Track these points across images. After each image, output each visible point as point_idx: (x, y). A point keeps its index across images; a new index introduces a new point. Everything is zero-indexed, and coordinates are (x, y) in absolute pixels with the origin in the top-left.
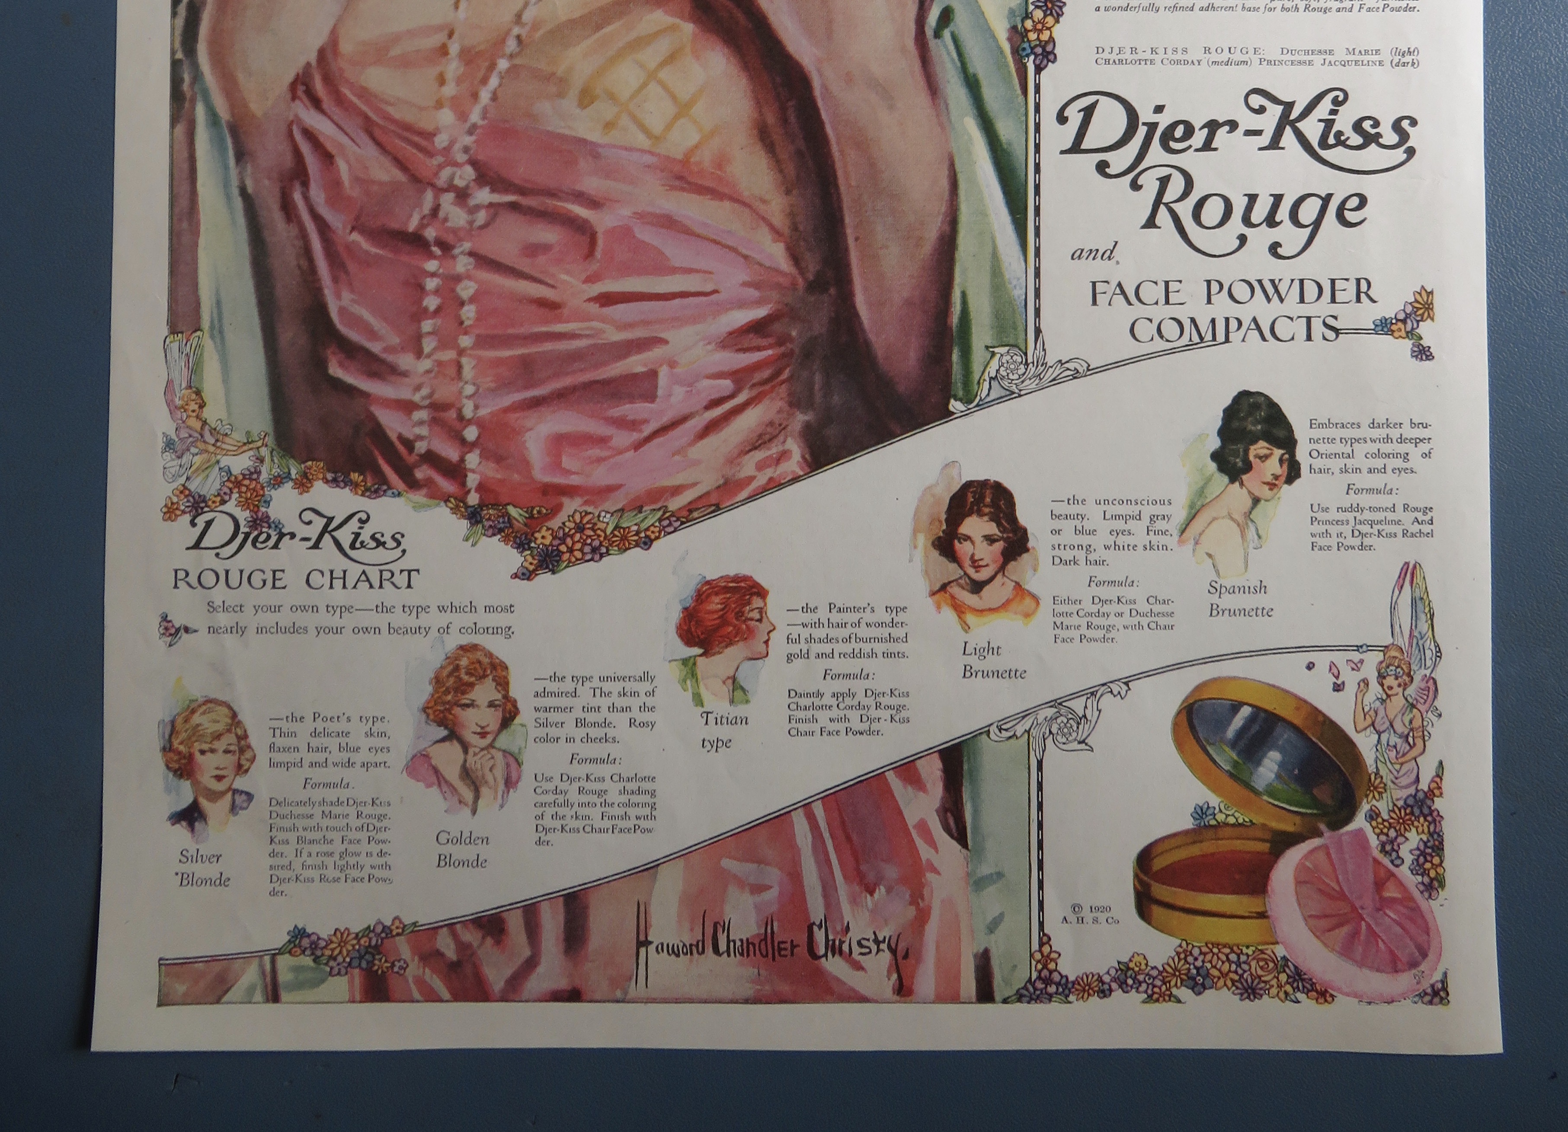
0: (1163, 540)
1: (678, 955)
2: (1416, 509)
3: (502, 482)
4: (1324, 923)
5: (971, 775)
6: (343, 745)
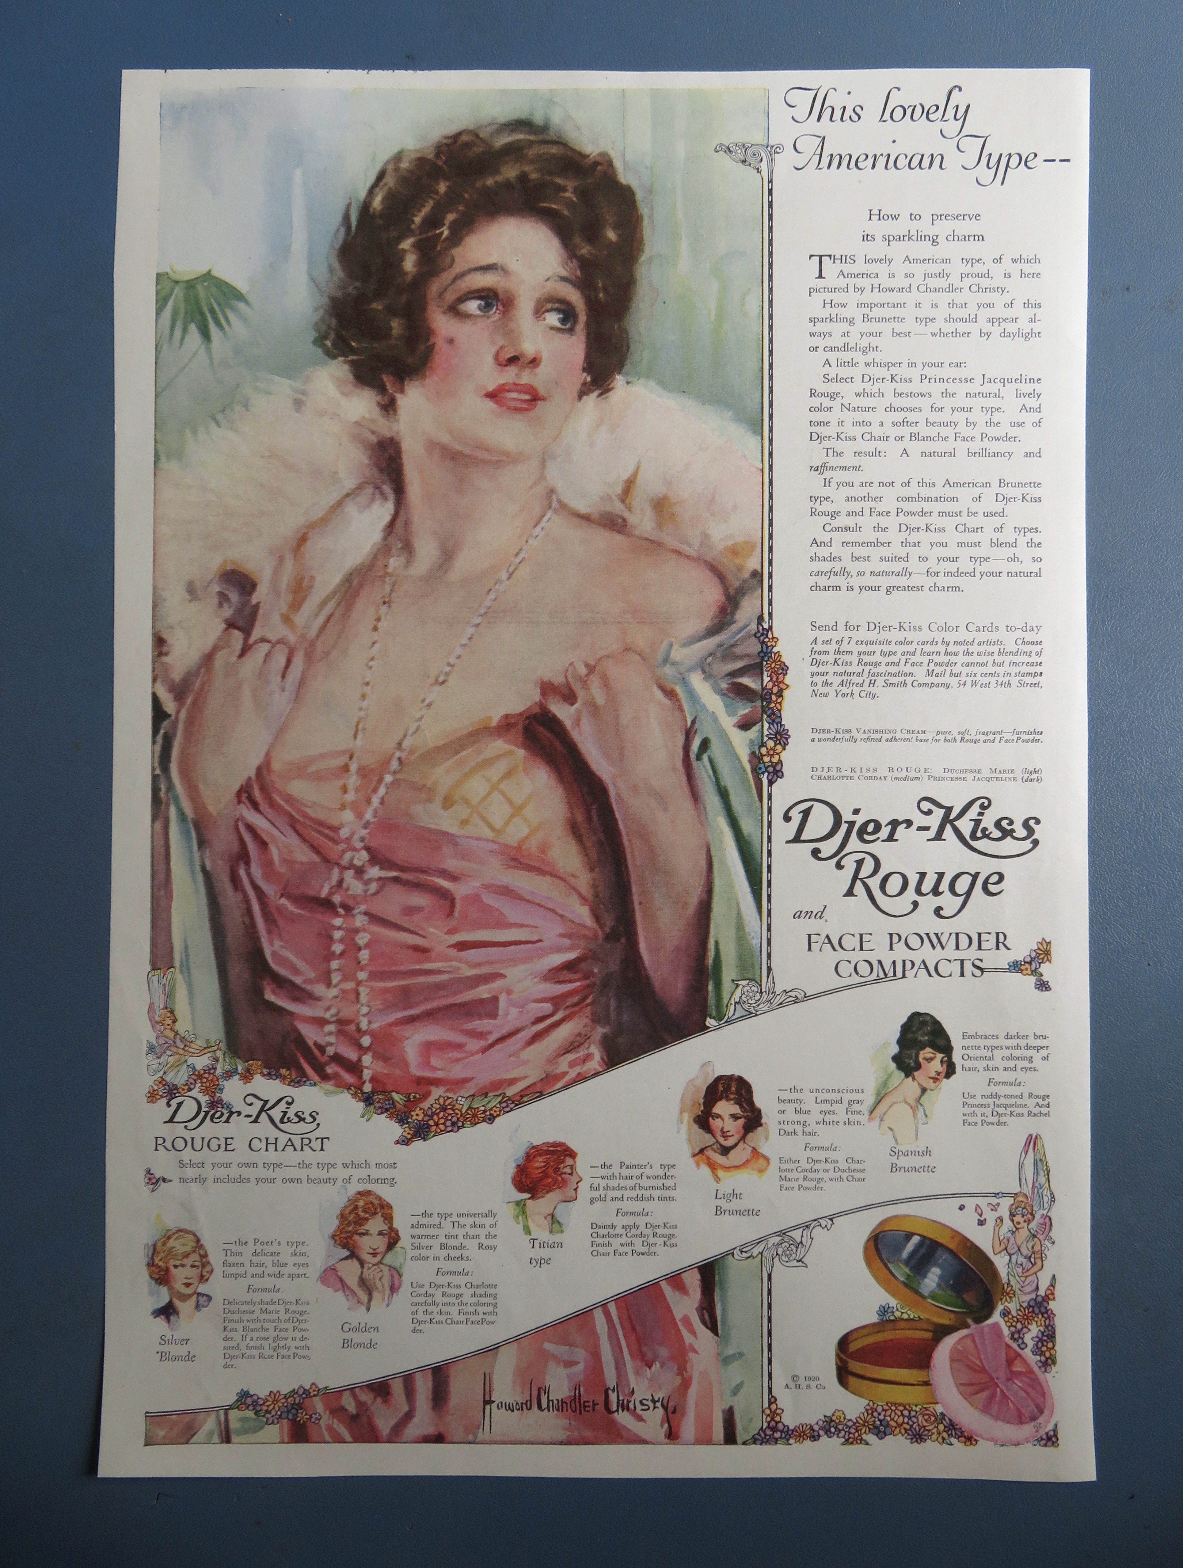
0: (857, 1118)
1: (513, 1411)
2: (1037, 1097)
3: (387, 1075)
4: (970, 1389)
5: (720, 1284)
6: (276, 1261)
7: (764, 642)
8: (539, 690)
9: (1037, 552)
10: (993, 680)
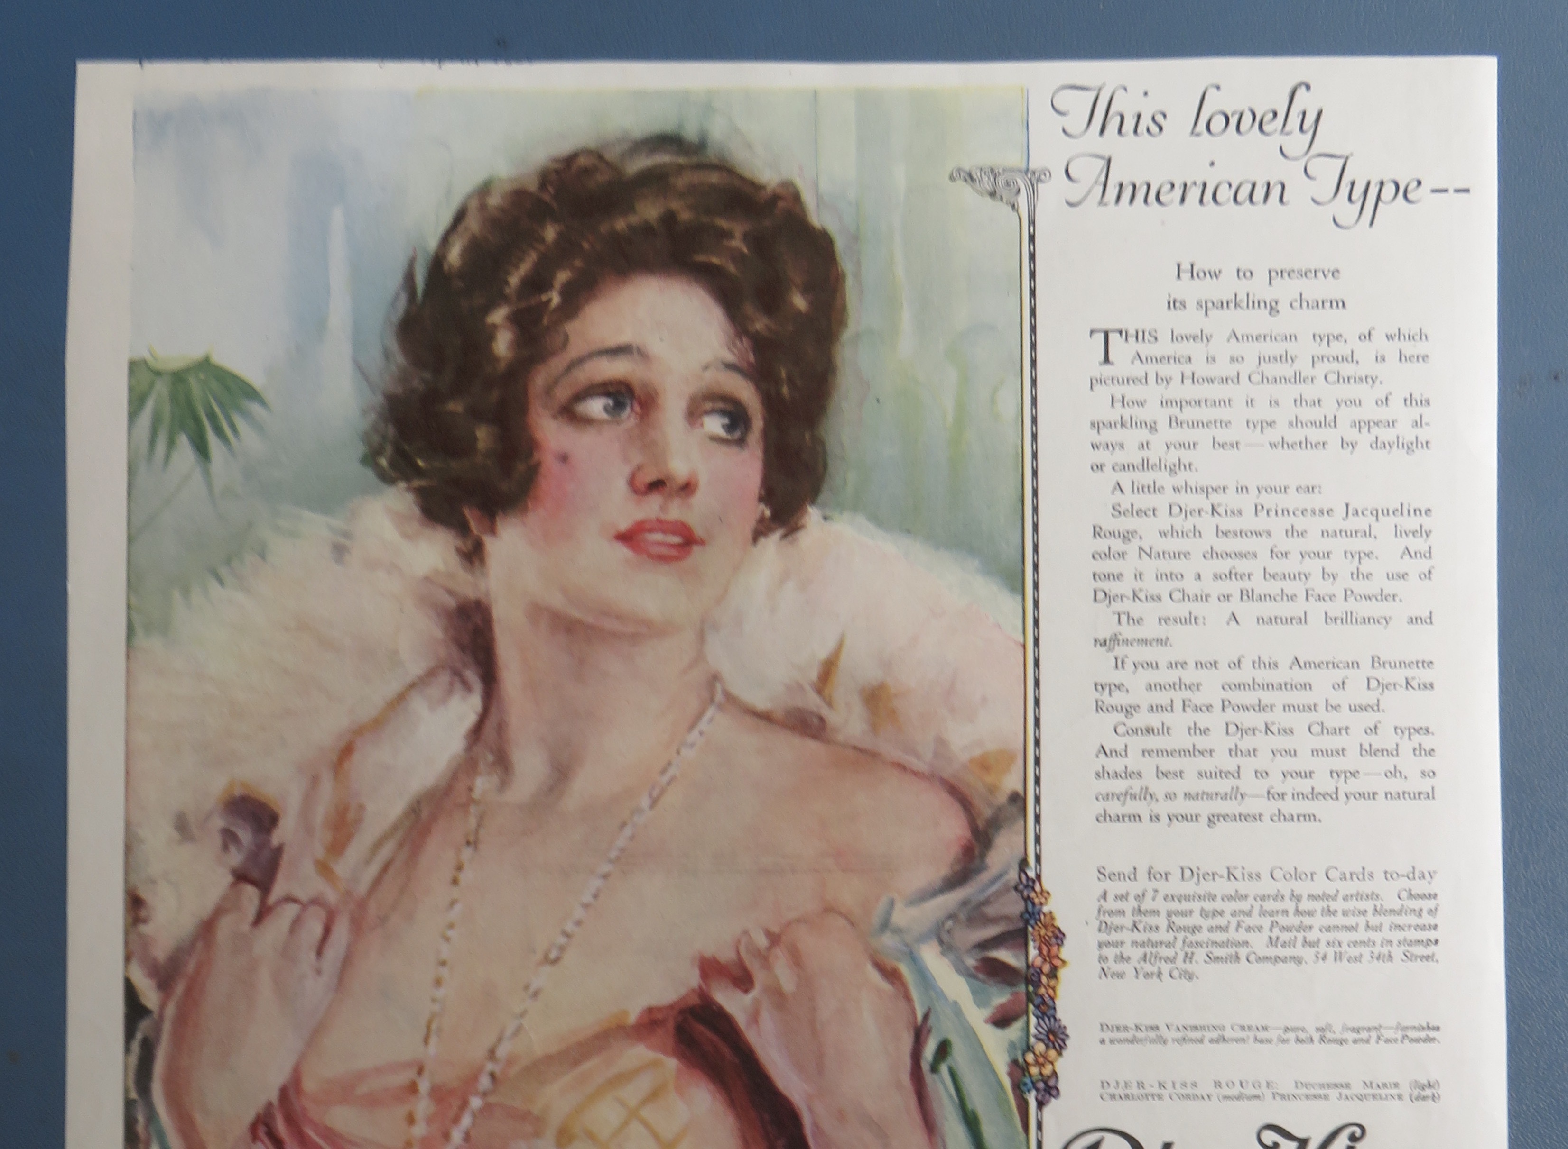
7: (1029, 897)
8: (697, 972)
9: (1429, 763)
10: (1366, 951)
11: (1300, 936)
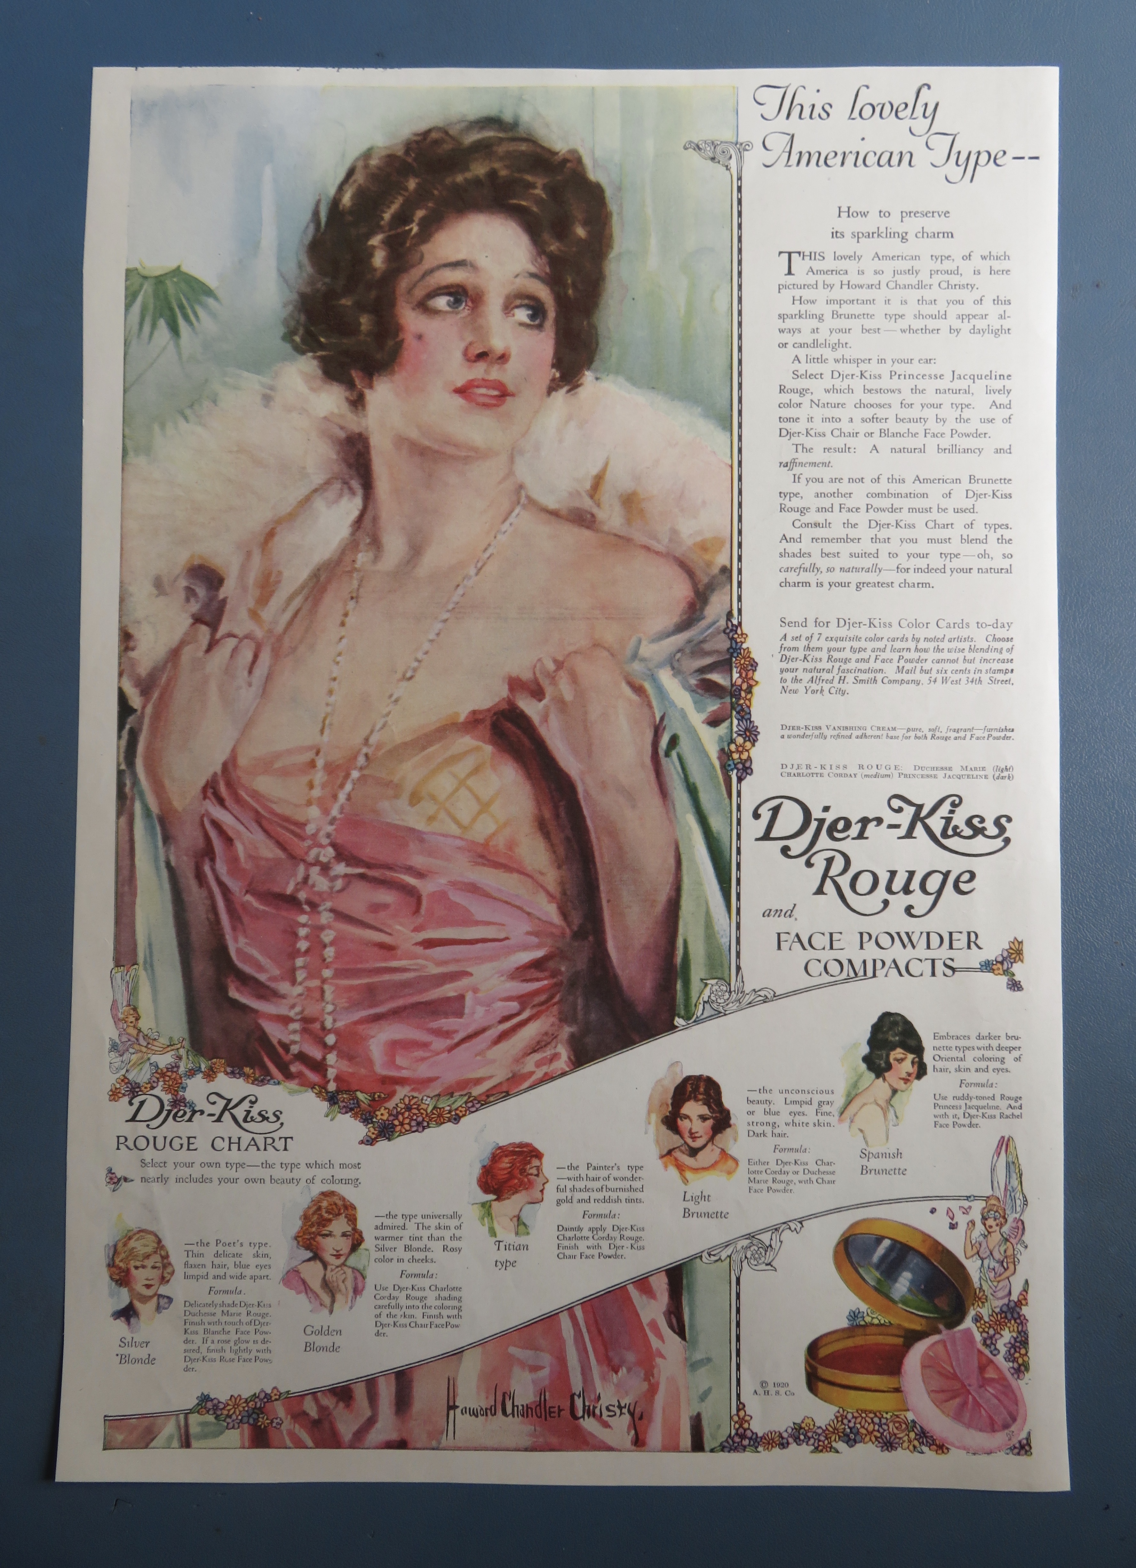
0: (827, 1119)
1: (477, 1416)
2: (1009, 1098)
3: (352, 1074)
4: (941, 1396)
5: (688, 1288)
6: (237, 1263)
7: (732, 638)
8: (506, 687)
9: (1007, 549)
10: (964, 677)
11: (919, 666)
